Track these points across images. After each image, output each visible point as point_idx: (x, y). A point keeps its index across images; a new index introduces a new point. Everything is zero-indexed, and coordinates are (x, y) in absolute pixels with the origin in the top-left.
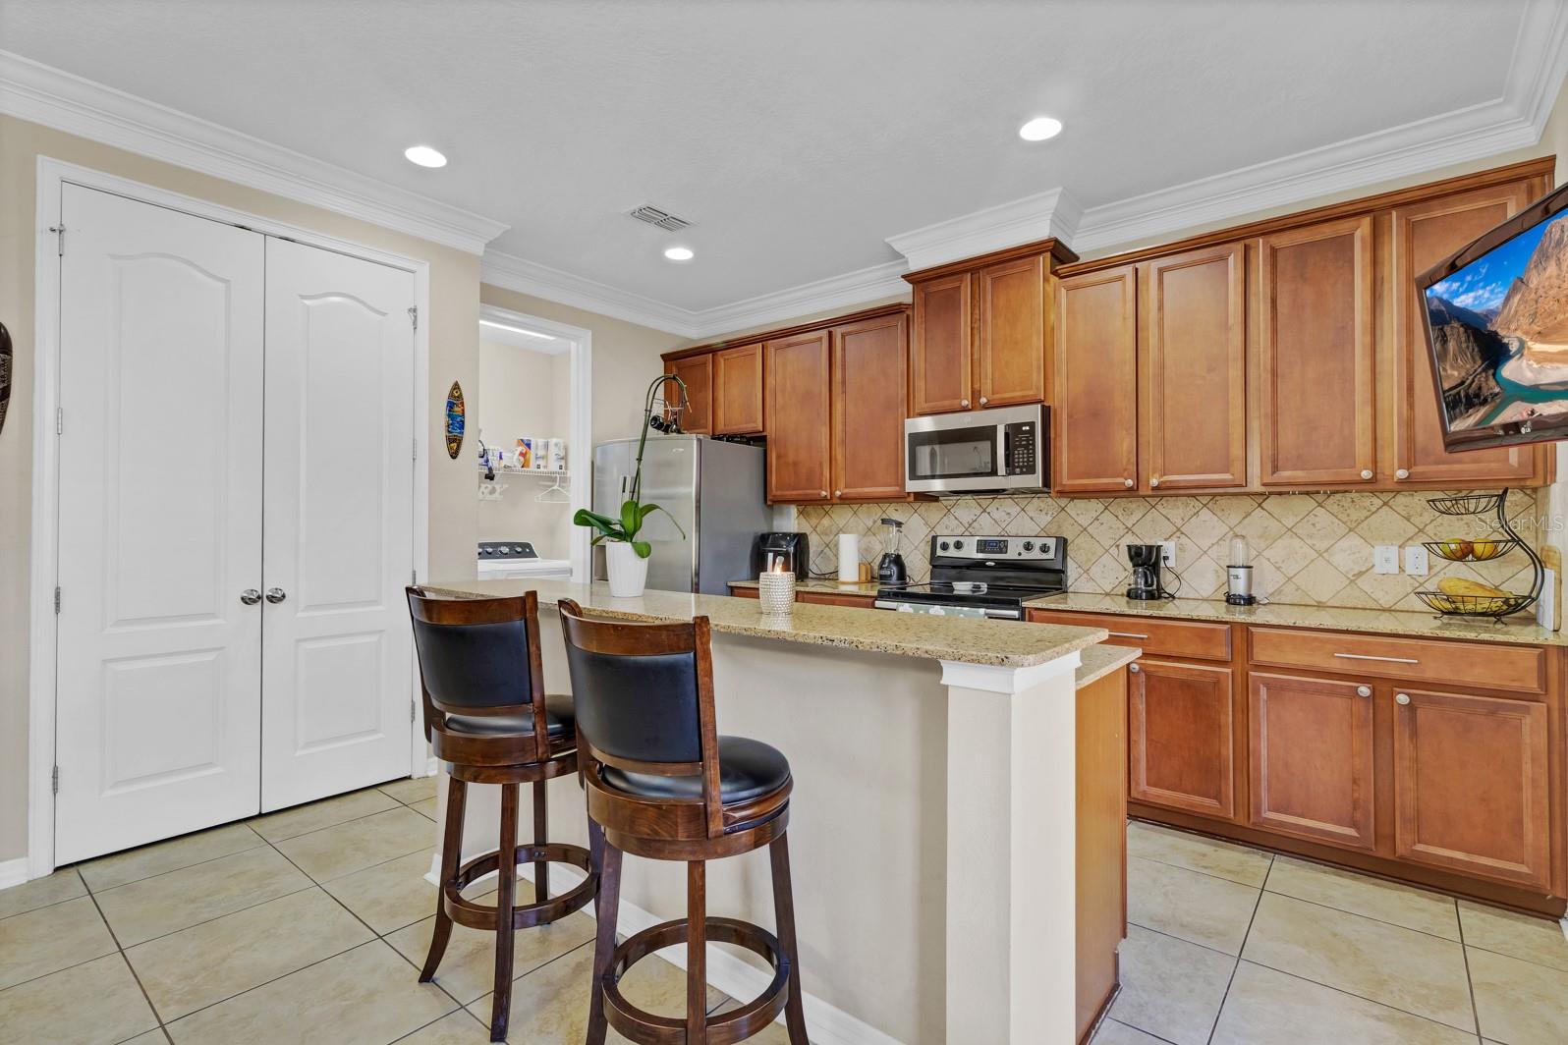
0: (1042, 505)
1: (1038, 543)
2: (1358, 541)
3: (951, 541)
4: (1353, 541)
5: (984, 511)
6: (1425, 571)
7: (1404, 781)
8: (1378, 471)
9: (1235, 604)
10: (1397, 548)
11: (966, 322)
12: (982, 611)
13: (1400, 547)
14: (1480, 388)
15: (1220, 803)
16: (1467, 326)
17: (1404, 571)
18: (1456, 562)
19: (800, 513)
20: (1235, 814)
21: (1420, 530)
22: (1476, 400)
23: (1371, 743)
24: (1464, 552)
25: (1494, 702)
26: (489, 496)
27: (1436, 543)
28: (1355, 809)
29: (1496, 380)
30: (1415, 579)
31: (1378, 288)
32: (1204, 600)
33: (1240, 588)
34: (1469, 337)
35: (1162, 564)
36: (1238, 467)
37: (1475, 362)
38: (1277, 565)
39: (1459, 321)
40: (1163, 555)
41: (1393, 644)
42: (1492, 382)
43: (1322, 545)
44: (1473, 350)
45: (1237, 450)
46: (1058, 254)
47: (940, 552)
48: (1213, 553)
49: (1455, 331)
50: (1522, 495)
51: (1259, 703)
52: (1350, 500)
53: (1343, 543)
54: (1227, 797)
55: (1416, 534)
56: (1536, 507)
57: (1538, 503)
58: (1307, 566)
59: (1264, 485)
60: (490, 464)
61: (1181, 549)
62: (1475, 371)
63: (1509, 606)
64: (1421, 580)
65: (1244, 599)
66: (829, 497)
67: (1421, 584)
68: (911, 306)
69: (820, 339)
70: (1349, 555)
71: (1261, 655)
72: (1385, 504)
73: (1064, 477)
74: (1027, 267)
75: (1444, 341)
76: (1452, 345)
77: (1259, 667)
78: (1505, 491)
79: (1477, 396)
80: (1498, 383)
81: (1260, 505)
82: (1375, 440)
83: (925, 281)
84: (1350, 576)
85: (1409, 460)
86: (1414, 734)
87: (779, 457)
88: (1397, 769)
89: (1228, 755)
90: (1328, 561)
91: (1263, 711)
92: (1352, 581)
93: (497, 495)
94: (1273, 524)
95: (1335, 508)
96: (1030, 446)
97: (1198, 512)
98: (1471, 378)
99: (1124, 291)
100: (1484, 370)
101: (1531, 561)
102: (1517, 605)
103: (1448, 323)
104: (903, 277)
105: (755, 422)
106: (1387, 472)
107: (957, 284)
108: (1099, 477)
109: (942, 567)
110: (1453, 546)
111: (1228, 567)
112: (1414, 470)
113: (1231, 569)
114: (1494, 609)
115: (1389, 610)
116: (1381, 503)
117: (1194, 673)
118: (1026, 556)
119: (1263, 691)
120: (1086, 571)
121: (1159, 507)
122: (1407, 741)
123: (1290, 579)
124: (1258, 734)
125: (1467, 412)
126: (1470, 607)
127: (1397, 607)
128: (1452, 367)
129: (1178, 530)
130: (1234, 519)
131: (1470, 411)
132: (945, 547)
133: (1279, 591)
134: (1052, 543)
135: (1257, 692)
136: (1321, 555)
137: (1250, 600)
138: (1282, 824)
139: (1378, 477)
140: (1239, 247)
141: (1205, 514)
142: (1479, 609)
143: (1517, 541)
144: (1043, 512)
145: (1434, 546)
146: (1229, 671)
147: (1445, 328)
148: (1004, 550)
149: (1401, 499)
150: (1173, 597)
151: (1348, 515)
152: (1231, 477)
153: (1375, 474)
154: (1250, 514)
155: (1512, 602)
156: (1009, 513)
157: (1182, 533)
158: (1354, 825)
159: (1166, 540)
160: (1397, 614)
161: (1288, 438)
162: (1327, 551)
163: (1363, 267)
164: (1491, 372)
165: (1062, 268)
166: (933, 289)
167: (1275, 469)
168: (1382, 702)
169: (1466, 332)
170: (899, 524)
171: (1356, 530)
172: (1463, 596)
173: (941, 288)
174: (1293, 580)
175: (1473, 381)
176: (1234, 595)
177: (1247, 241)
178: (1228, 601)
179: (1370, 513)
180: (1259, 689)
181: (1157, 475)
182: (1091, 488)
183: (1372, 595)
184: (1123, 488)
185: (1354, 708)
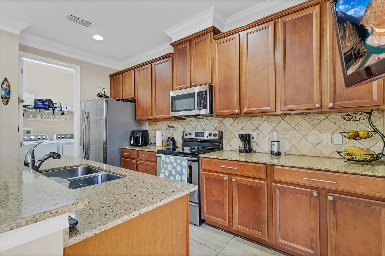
0: (216, 120)
1: (213, 133)
2: (317, 132)
3: (188, 133)
4: (315, 132)
5: (199, 123)
6: (341, 143)
7: (331, 232)
8: (322, 104)
9: (274, 155)
10: (331, 134)
11: (188, 58)
12: (185, 158)
13: (332, 134)
14: (359, 50)
15: (263, 233)
16: (352, 23)
17: (333, 143)
18: (352, 140)
19: (149, 124)
20: (268, 238)
21: (339, 128)
22: (358, 56)
23: (318, 215)
24: (356, 136)
25: (369, 202)
26: (65, 120)
27: (345, 132)
28: (312, 242)
29: (365, 46)
30: (337, 146)
31: (322, 33)
32: (265, 153)
33: (275, 149)
34: (353, 28)
35: (251, 141)
36: (273, 104)
37: (356, 38)
38: (289, 141)
39: (349, 21)
40: (251, 137)
41: (326, 175)
42: (363, 47)
43: (304, 133)
44: (355, 33)
45: (272, 98)
46: (215, 31)
47: (185, 137)
48: (268, 136)
49: (348, 25)
50: (377, 113)
51: (276, 196)
52: (314, 116)
53: (312, 133)
54: (265, 232)
55: (338, 129)
56: (383, 118)
57: (384, 116)
58: (299, 141)
59: (282, 111)
60: (63, 110)
61: (258, 135)
62: (357, 42)
63: (374, 158)
64: (340, 146)
65: (277, 153)
66: (151, 119)
67: (340, 148)
68: (173, 54)
69: (148, 67)
70: (314, 137)
71: (277, 177)
72: (326, 118)
73: (217, 110)
74: (205, 38)
75: (344, 30)
76: (347, 32)
77: (277, 182)
78: (372, 111)
79: (358, 53)
80: (366, 47)
81: (283, 119)
82: (321, 92)
83: (176, 45)
84: (314, 145)
85: (334, 100)
86: (335, 213)
87: (138, 106)
88: (328, 227)
89: (265, 216)
90: (306, 139)
91: (278, 199)
92: (315, 146)
93: (68, 120)
94: (288, 126)
95: (309, 120)
96: (205, 99)
97: (263, 122)
98: (355, 46)
99: (235, 42)
100: (360, 42)
101: (382, 139)
102: (377, 157)
103: (345, 22)
104: (170, 44)
105: (132, 95)
106: (326, 105)
107: (186, 45)
108: (227, 109)
109: (187, 141)
110: (351, 134)
111: (271, 141)
112: (335, 103)
113: (272, 142)
114: (368, 159)
115: (329, 158)
116: (325, 117)
117: (254, 183)
118: (210, 138)
119: (278, 191)
120: (229, 143)
121: (251, 120)
122: (332, 215)
123: (293, 146)
124: (276, 208)
125: (355, 62)
126: (358, 158)
127: (331, 156)
128: (348, 42)
129: (257, 128)
130: (275, 124)
131: (356, 61)
132: (186, 135)
133: (290, 150)
134: (217, 133)
135: (275, 192)
136: (304, 137)
137: (279, 154)
138: (285, 245)
139: (322, 107)
140: (272, 22)
141: (265, 123)
142: (362, 159)
143: (376, 131)
144: (216, 123)
145: (344, 133)
146: (265, 183)
147: (344, 24)
148: (203, 136)
149: (332, 116)
150: (255, 152)
151: (313, 122)
152: (271, 108)
153: (321, 105)
154: (280, 122)
155: (375, 156)
156: (206, 123)
157: (258, 129)
158: (312, 248)
159: (253, 132)
160: (331, 159)
161: (290, 92)
162: (306, 135)
163: (316, 25)
164: (363, 42)
165: (217, 36)
166: (179, 48)
167: (285, 105)
168: (322, 198)
169: (352, 25)
170: (173, 127)
171: (316, 128)
172: (355, 154)
173: (181, 47)
174: (294, 146)
175: (356, 47)
176: (274, 152)
177: (275, 21)
178: (271, 154)
179: (321, 121)
180: (276, 190)
181: (246, 108)
182: (225, 114)
183: (322, 152)
184: (235, 113)
185: (311, 200)
